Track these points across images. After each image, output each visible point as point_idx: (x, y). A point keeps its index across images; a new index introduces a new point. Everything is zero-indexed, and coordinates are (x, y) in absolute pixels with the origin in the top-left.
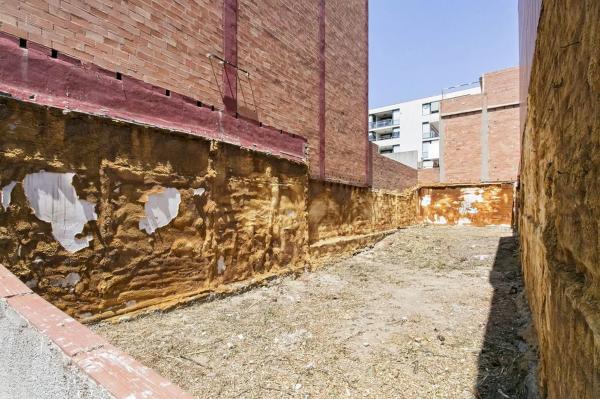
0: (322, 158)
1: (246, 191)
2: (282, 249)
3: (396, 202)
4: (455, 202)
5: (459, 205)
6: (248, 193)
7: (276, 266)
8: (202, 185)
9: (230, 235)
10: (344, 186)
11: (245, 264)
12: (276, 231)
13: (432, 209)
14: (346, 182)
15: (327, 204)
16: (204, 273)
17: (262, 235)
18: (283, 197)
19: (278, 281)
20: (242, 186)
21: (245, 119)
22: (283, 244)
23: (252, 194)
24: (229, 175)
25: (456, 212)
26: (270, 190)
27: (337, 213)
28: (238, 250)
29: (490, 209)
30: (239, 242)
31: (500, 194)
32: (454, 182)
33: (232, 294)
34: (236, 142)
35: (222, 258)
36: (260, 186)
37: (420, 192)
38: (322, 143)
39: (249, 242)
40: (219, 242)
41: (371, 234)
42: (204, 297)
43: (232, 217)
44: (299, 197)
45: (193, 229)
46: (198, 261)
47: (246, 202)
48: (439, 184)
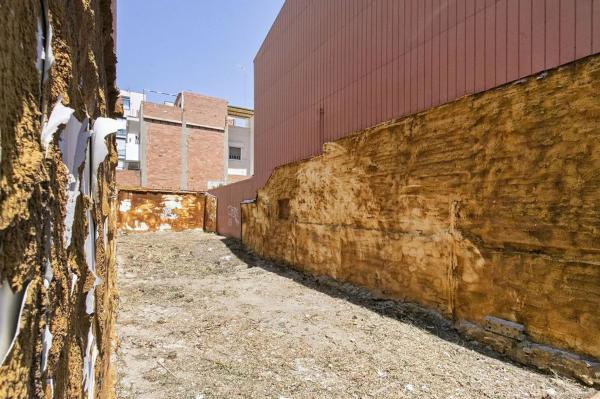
4: (157, 208)
5: (161, 211)
13: (133, 215)
25: (157, 218)
29: (187, 215)
31: (195, 202)
32: (156, 188)
48: (140, 189)
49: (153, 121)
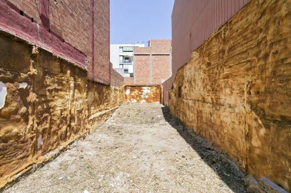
0: (93, 68)
1: (56, 86)
2: (76, 123)
3: (118, 93)
5: (141, 94)
6: (57, 88)
7: (73, 134)
8: (26, 80)
9: (46, 118)
10: (101, 84)
11: (55, 137)
12: (72, 112)
13: (130, 96)
14: (102, 82)
15: (95, 94)
16: (28, 151)
17: (65, 115)
18: (76, 90)
19: (75, 144)
20: (54, 82)
21: (55, 34)
22: (76, 120)
23: (60, 88)
24: (45, 73)
25: (140, 97)
26: (69, 85)
27: (98, 99)
28: (51, 128)
29: (153, 95)
30: (52, 123)
31: (156, 90)
32: (140, 84)
33: (49, 161)
34: (50, 50)
35: (40, 136)
36: (64, 82)
37: (126, 88)
38: (93, 59)
39: (58, 122)
40: (38, 124)
41: (111, 109)
42: (29, 170)
43: (47, 105)
44: (83, 90)
45: (18, 117)
46: (23, 142)
47: (56, 93)
48: (133, 85)
49: (138, 55)
